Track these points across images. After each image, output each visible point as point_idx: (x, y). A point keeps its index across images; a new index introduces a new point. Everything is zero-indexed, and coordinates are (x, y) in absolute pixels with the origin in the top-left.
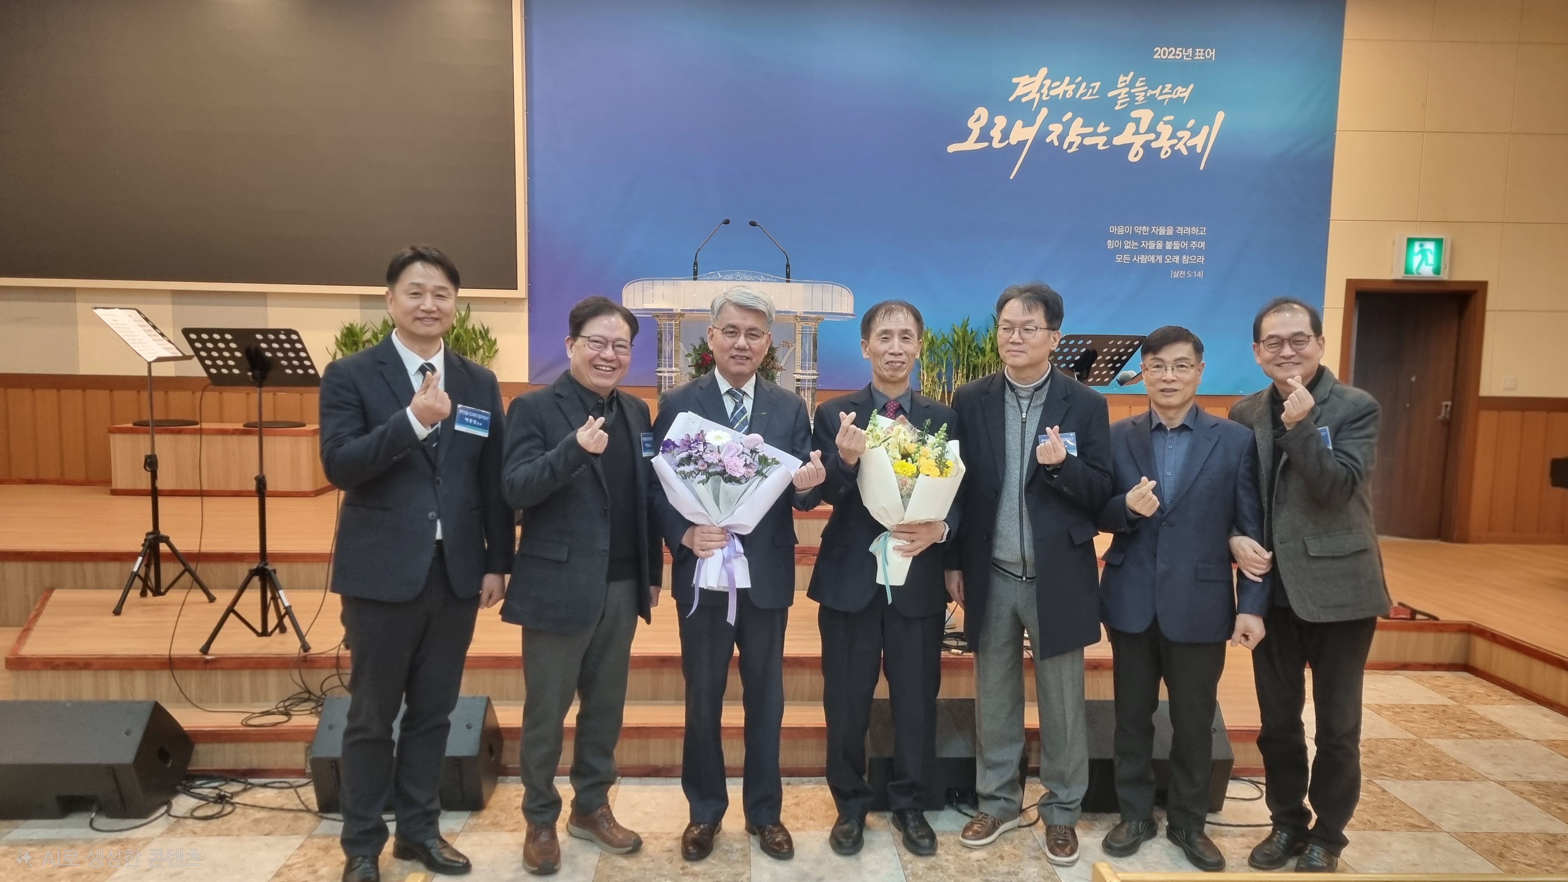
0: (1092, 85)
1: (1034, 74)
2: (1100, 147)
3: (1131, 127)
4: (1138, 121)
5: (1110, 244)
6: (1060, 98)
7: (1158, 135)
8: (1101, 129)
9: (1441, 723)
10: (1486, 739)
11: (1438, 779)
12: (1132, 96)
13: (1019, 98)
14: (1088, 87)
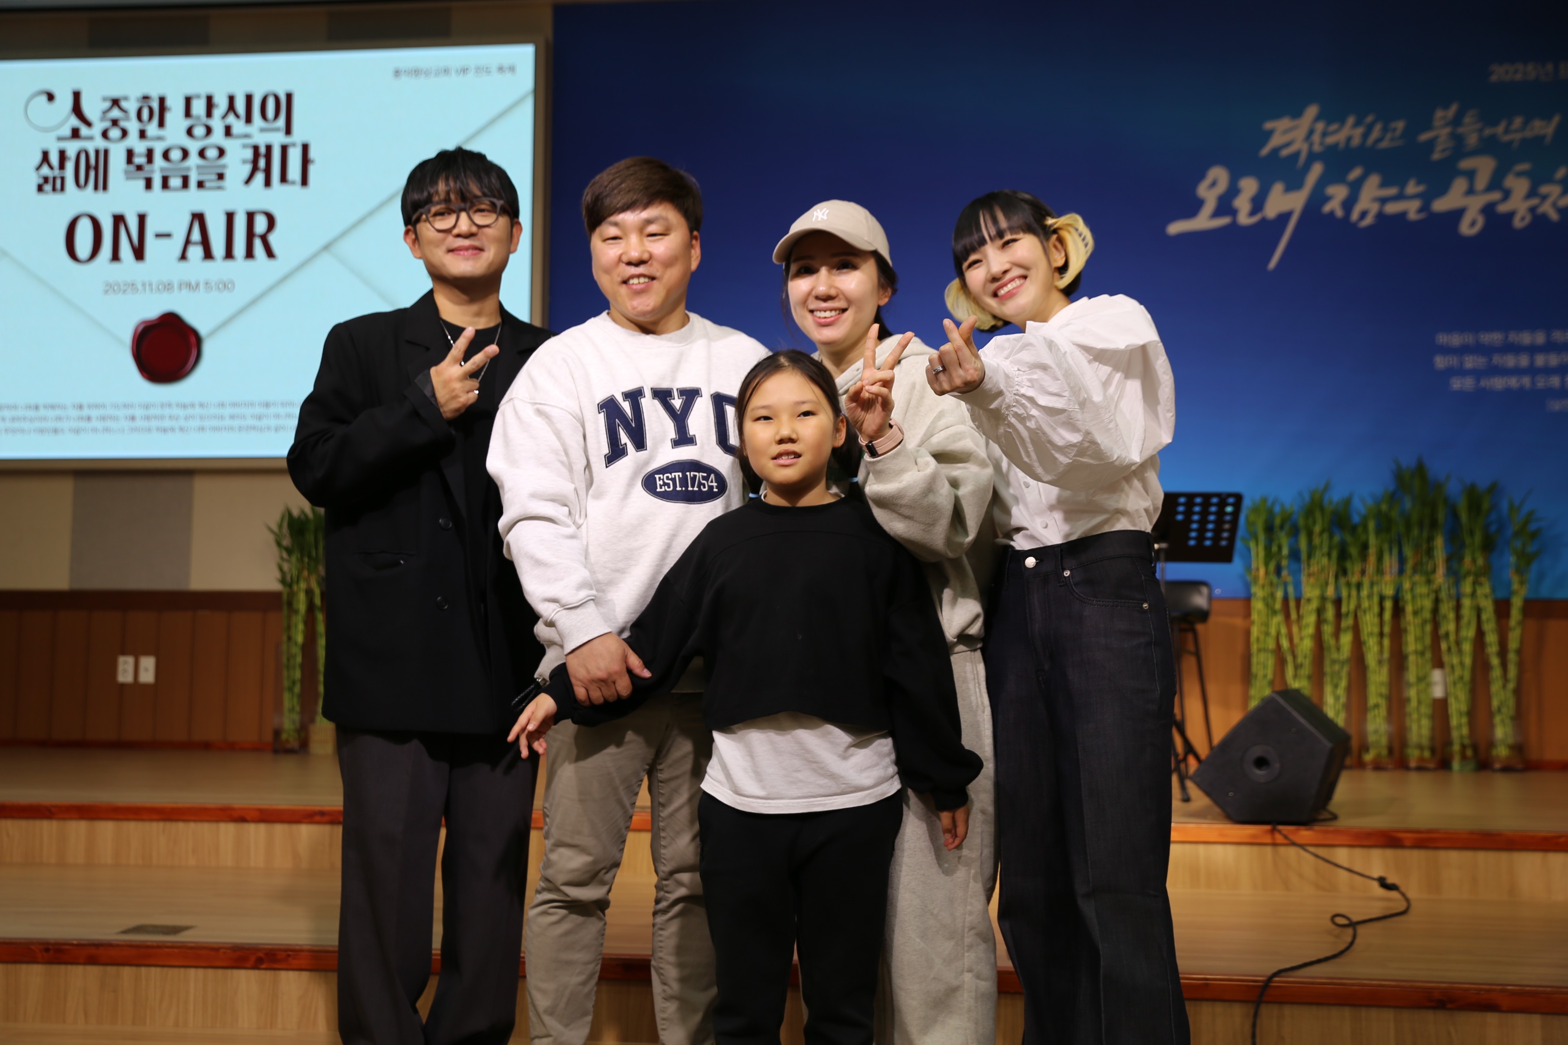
0: (1393, 125)
1: (1297, 114)
2: (1413, 216)
3: (1460, 185)
4: (1471, 175)
5: (1441, 362)
6: (1342, 145)
7: (1507, 194)
8: (1412, 188)
12: (1458, 140)
13: (1276, 151)
14: (1385, 130)
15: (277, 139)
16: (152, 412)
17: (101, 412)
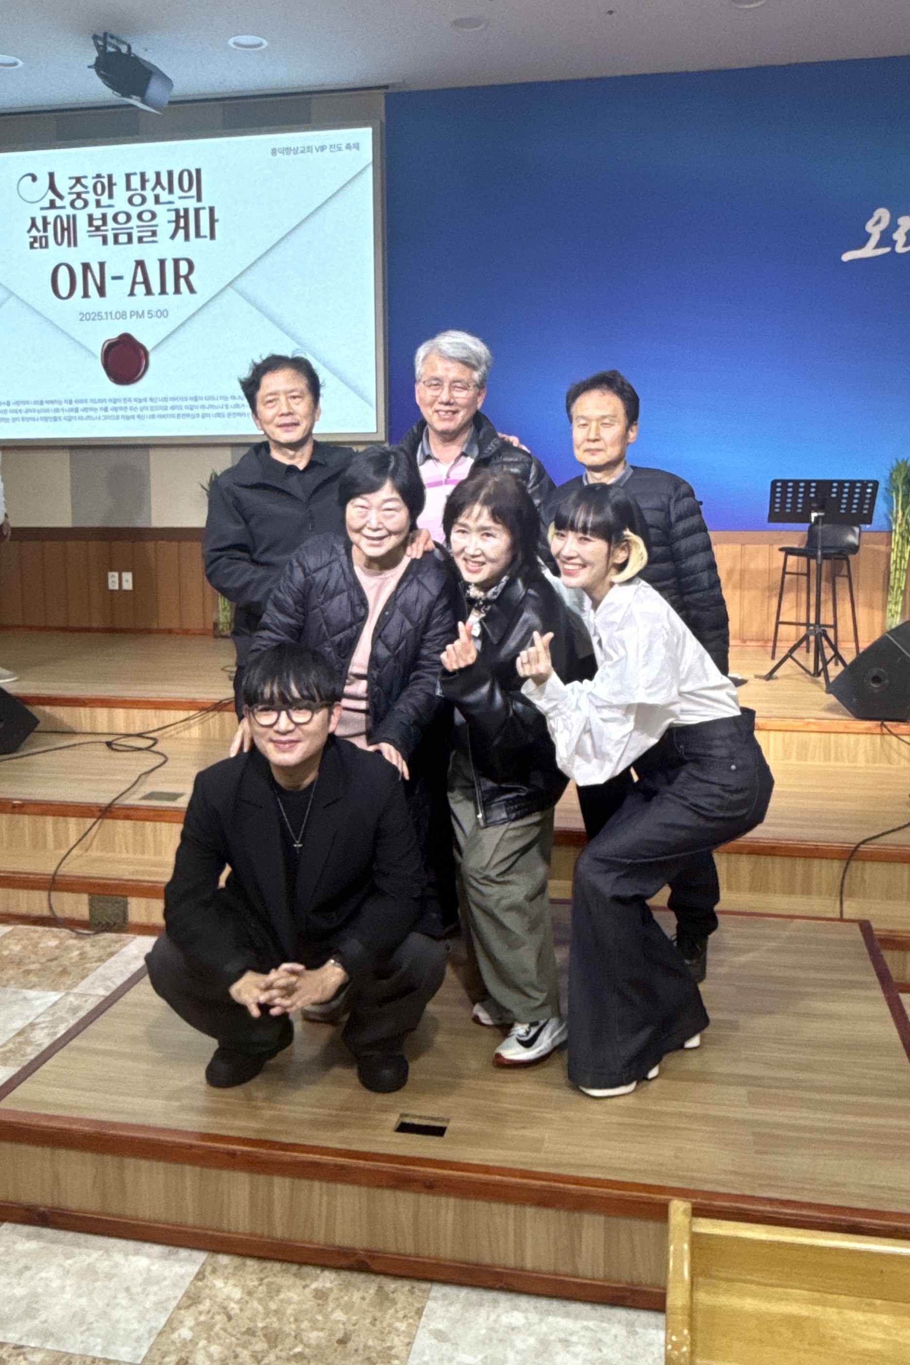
15: (192, 204)
16: (118, 405)
17: (85, 405)
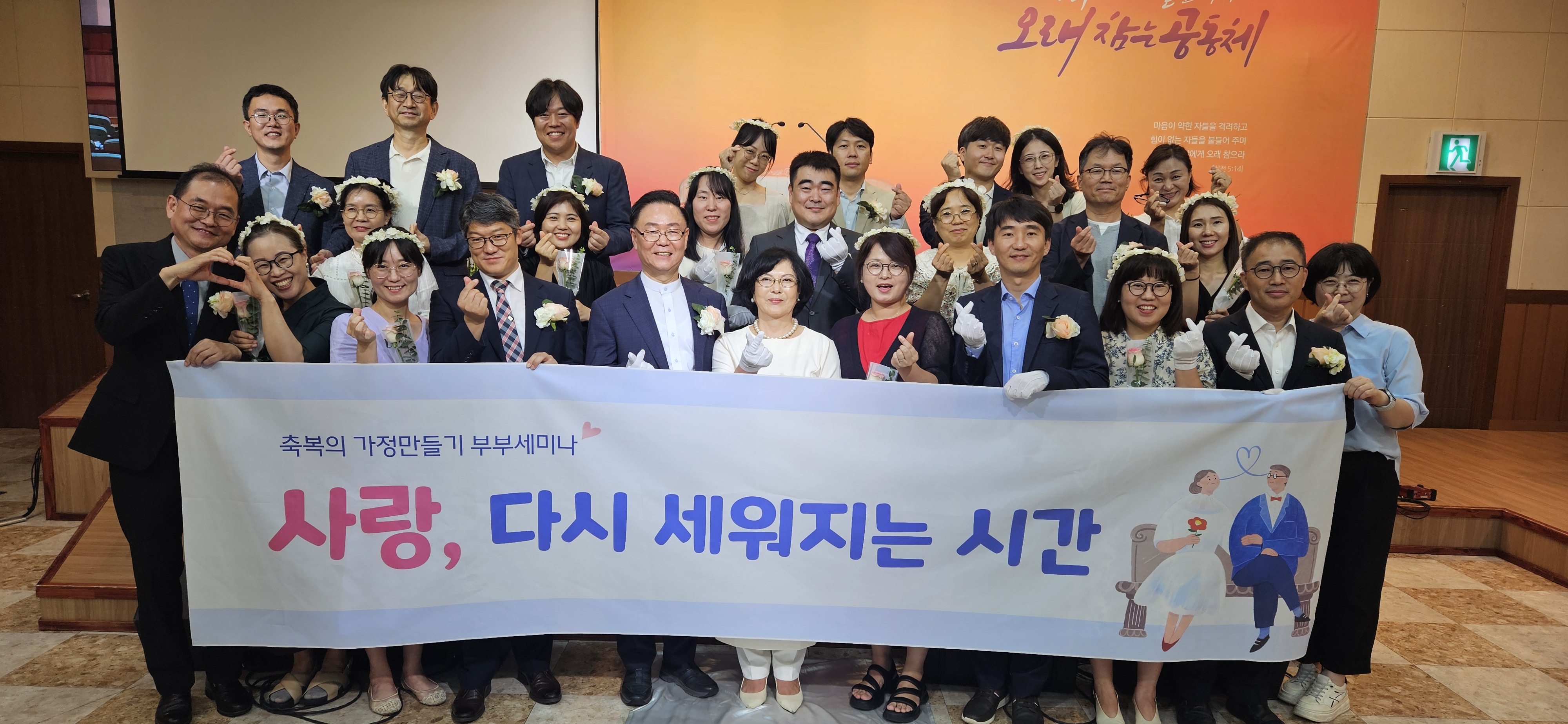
9: (1478, 608)
10: (1524, 625)
11: (1482, 666)
